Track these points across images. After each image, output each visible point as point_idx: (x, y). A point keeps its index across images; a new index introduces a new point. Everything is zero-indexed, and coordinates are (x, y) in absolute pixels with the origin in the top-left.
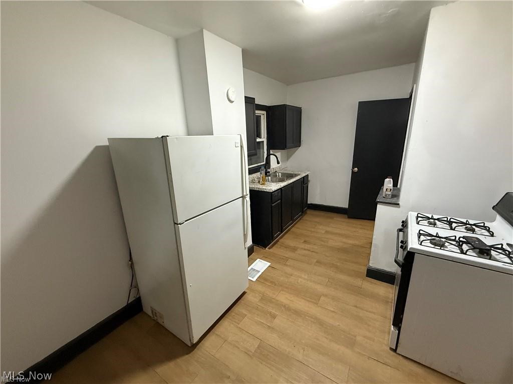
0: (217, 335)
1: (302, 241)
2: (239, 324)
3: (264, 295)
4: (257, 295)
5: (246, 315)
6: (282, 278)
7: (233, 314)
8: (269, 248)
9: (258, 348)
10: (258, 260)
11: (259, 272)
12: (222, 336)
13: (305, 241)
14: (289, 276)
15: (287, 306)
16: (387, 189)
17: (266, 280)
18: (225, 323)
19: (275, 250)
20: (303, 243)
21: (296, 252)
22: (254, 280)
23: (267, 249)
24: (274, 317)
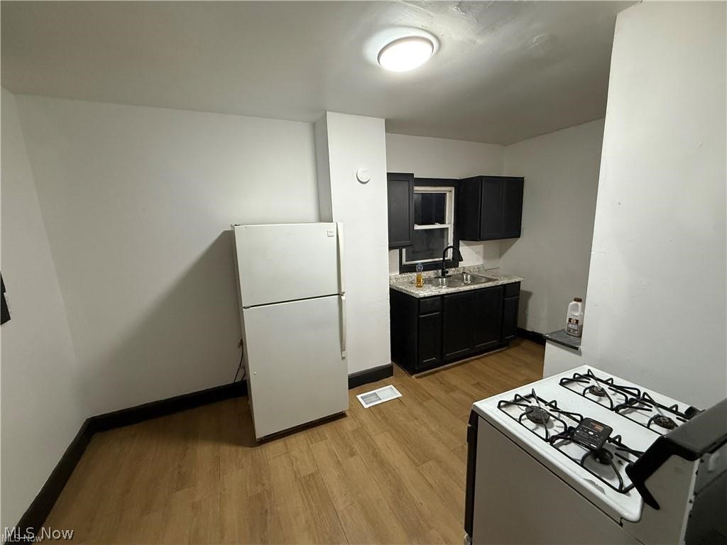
0: (286, 444)
1: (473, 382)
2: (312, 443)
3: (362, 427)
4: (355, 424)
5: (326, 439)
6: (400, 418)
7: (315, 432)
8: (417, 378)
9: (310, 475)
10: (391, 386)
11: (380, 399)
12: (289, 447)
13: (478, 383)
14: (412, 418)
15: (377, 450)
16: (570, 320)
17: (380, 412)
18: (301, 437)
19: (425, 383)
20: (473, 385)
21: (451, 394)
22: (366, 406)
23: (413, 377)
24: (352, 454)
